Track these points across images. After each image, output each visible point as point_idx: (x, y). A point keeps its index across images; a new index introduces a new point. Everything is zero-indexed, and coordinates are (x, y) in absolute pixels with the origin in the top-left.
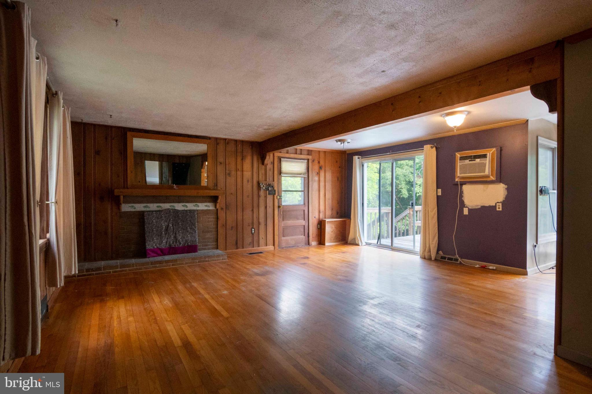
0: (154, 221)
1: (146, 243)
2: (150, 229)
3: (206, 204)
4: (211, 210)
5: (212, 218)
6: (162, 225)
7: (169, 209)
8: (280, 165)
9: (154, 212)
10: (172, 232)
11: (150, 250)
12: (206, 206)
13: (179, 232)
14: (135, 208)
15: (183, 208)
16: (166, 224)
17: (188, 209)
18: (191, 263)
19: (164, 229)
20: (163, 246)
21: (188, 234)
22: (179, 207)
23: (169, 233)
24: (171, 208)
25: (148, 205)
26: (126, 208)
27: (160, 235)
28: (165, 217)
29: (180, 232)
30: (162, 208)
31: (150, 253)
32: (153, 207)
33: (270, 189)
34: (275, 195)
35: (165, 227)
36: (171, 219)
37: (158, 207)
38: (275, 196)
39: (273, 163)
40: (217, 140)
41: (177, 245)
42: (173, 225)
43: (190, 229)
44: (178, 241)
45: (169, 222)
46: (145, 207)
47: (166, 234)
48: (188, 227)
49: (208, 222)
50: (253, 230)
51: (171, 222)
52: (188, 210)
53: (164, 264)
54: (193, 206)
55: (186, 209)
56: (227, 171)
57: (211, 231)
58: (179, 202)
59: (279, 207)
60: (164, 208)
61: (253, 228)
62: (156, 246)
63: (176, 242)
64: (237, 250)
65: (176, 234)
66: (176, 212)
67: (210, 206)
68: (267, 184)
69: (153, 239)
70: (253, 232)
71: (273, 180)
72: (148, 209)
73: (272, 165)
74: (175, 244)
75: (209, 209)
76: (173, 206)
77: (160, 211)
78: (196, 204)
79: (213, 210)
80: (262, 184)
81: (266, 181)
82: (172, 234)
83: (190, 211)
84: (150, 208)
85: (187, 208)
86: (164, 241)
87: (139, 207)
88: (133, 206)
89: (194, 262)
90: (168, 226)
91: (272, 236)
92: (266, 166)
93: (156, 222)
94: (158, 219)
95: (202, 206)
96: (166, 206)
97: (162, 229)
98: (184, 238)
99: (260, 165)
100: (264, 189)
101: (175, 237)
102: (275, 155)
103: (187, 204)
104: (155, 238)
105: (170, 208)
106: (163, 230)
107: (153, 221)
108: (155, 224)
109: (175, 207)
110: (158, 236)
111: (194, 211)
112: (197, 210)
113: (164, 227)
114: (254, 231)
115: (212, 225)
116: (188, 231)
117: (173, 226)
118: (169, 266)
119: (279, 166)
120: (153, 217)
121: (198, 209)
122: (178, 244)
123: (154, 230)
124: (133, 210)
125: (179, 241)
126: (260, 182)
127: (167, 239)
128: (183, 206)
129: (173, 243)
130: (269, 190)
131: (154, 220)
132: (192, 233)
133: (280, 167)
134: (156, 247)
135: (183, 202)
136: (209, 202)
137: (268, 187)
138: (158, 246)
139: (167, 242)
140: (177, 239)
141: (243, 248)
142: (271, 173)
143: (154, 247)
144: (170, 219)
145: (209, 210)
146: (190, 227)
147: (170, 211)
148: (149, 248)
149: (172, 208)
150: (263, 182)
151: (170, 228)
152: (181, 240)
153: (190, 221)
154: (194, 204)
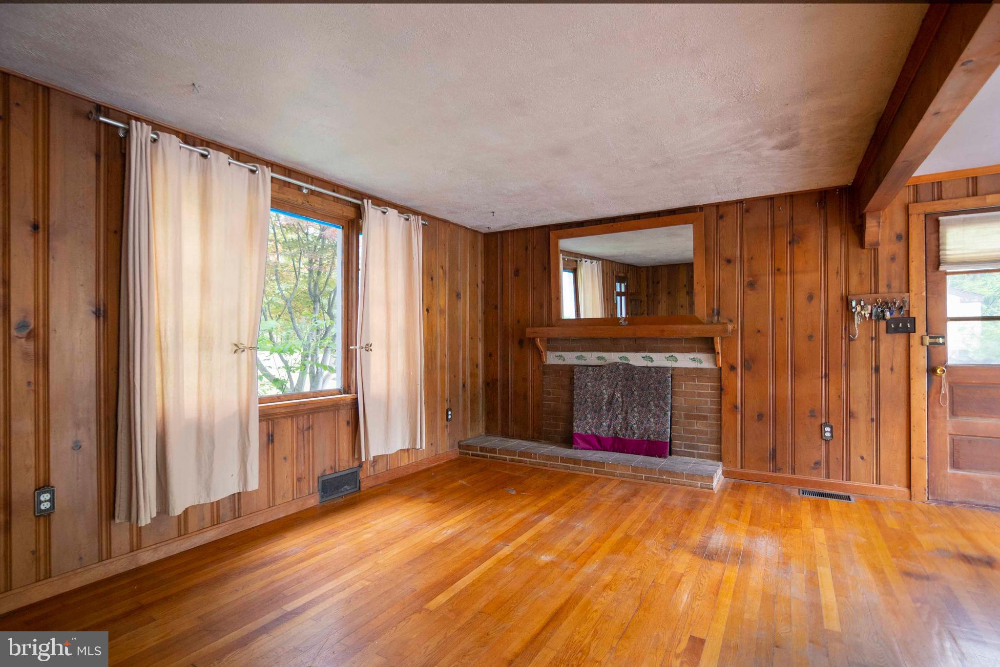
0: (589, 384)
1: (573, 422)
2: (581, 398)
3: (692, 355)
4: (706, 369)
5: (707, 388)
6: (602, 392)
7: (617, 363)
8: (938, 239)
9: (590, 368)
10: (620, 409)
11: (580, 435)
12: (694, 360)
13: (633, 409)
14: (564, 360)
15: (644, 363)
16: (610, 391)
17: (654, 364)
18: (629, 476)
19: (605, 401)
20: (604, 432)
21: (651, 418)
22: (637, 359)
23: (614, 409)
24: (622, 361)
25: (584, 354)
26: (552, 358)
27: (598, 411)
28: (608, 379)
29: (636, 409)
30: (606, 361)
31: (579, 440)
32: (592, 358)
33: (888, 315)
34: (911, 334)
35: (608, 397)
36: (620, 383)
37: (599, 358)
38: (915, 338)
39: (905, 237)
40: (720, 209)
41: (628, 436)
42: (622, 395)
43: (656, 406)
44: (629, 428)
45: (615, 388)
46: (578, 358)
47: (608, 411)
48: (652, 403)
49: (699, 395)
50: (828, 429)
51: (619, 388)
52: (653, 367)
53: (581, 466)
54: (664, 359)
55: (650, 364)
56: (746, 278)
57: (705, 418)
58: (637, 351)
59: (931, 370)
60: (609, 361)
61: (826, 424)
62: (590, 429)
63: (626, 430)
64: (774, 475)
65: (626, 413)
66: (629, 368)
67: (704, 361)
68: (880, 300)
69: (586, 416)
70: (828, 435)
71: (904, 288)
72: (583, 362)
73: (903, 243)
74: (623, 432)
75: (699, 366)
76: (626, 359)
77: (601, 368)
78: (671, 354)
79: (711, 369)
80: (858, 303)
81: (876, 292)
82: (619, 412)
83: (658, 369)
84: (586, 361)
85: (651, 362)
86: (604, 424)
87: (570, 358)
88: (561, 356)
89: (635, 477)
90: (612, 397)
91: (902, 456)
92: (876, 251)
93: (593, 386)
94: (596, 380)
95: (684, 361)
96: (613, 357)
97: (603, 399)
98: (642, 423)
99: (854, 250)
100: (867, 316)
101: (625, 419)
102: (910, 213)
103: (652, 355)
104: (589, 416)
105: (619, 361)
106: (604, 403)
107: (586, 385)
108: (591, 389)
109: (629, 360)
110: (595, 412)
111: (666, 369)
112: (673, 369)
113: (606, 396)
114: (831, 432)
115: (708, 403)
116: (650, 411)
117: (622, 398)
118: (590, 473)
119: (933, 243)
120: (588, 376)
121: (675, 365)
122: (630, 433)
123: (589, 400)
124: (561, 362)
125: (632, 429)
126: (849, 297)
127: (611, 420)
128: (644, 357)
129: (621, 430)
130: (884, 318)
131: (588, 382)
132: (659, 416)
133: (938, 246)
134: (589, 432)
135: (645, 351)
136: (701, 351)
137: (882, 311)
138: (594, 431)
139: (609, 427)
140: (627, 423)
141: (793, 472)
142: (897, 268)
143: (586, 432)
144: (617, 383)
145: (701, 369)
146: (656, 402)
147: (618, 367)
148: (579, 432)
149: (624, 362)
150: (861, 297)
151: (617, 400)
152: (635, 426)
153: (656, 389)
154: (668, 355)
